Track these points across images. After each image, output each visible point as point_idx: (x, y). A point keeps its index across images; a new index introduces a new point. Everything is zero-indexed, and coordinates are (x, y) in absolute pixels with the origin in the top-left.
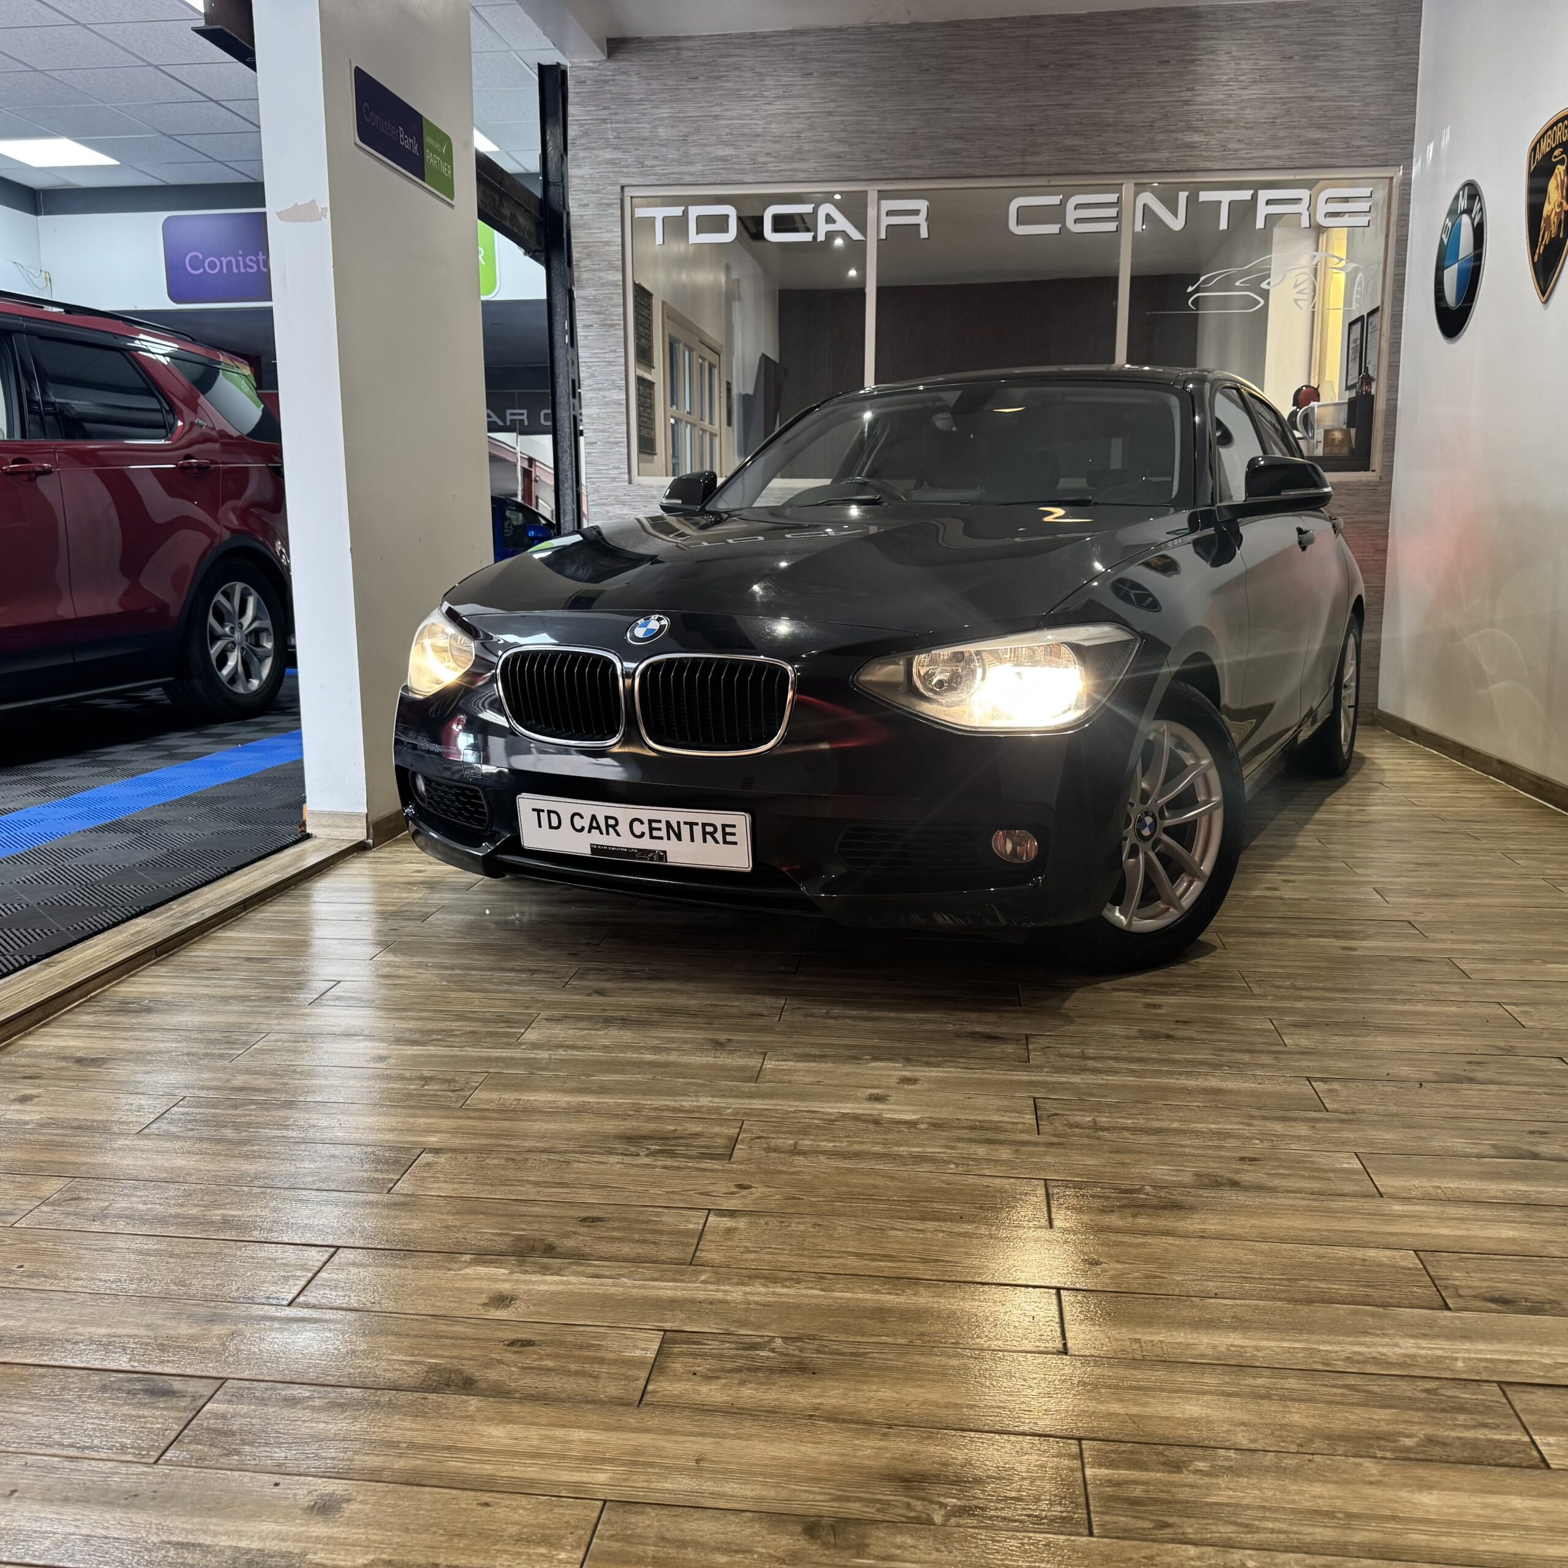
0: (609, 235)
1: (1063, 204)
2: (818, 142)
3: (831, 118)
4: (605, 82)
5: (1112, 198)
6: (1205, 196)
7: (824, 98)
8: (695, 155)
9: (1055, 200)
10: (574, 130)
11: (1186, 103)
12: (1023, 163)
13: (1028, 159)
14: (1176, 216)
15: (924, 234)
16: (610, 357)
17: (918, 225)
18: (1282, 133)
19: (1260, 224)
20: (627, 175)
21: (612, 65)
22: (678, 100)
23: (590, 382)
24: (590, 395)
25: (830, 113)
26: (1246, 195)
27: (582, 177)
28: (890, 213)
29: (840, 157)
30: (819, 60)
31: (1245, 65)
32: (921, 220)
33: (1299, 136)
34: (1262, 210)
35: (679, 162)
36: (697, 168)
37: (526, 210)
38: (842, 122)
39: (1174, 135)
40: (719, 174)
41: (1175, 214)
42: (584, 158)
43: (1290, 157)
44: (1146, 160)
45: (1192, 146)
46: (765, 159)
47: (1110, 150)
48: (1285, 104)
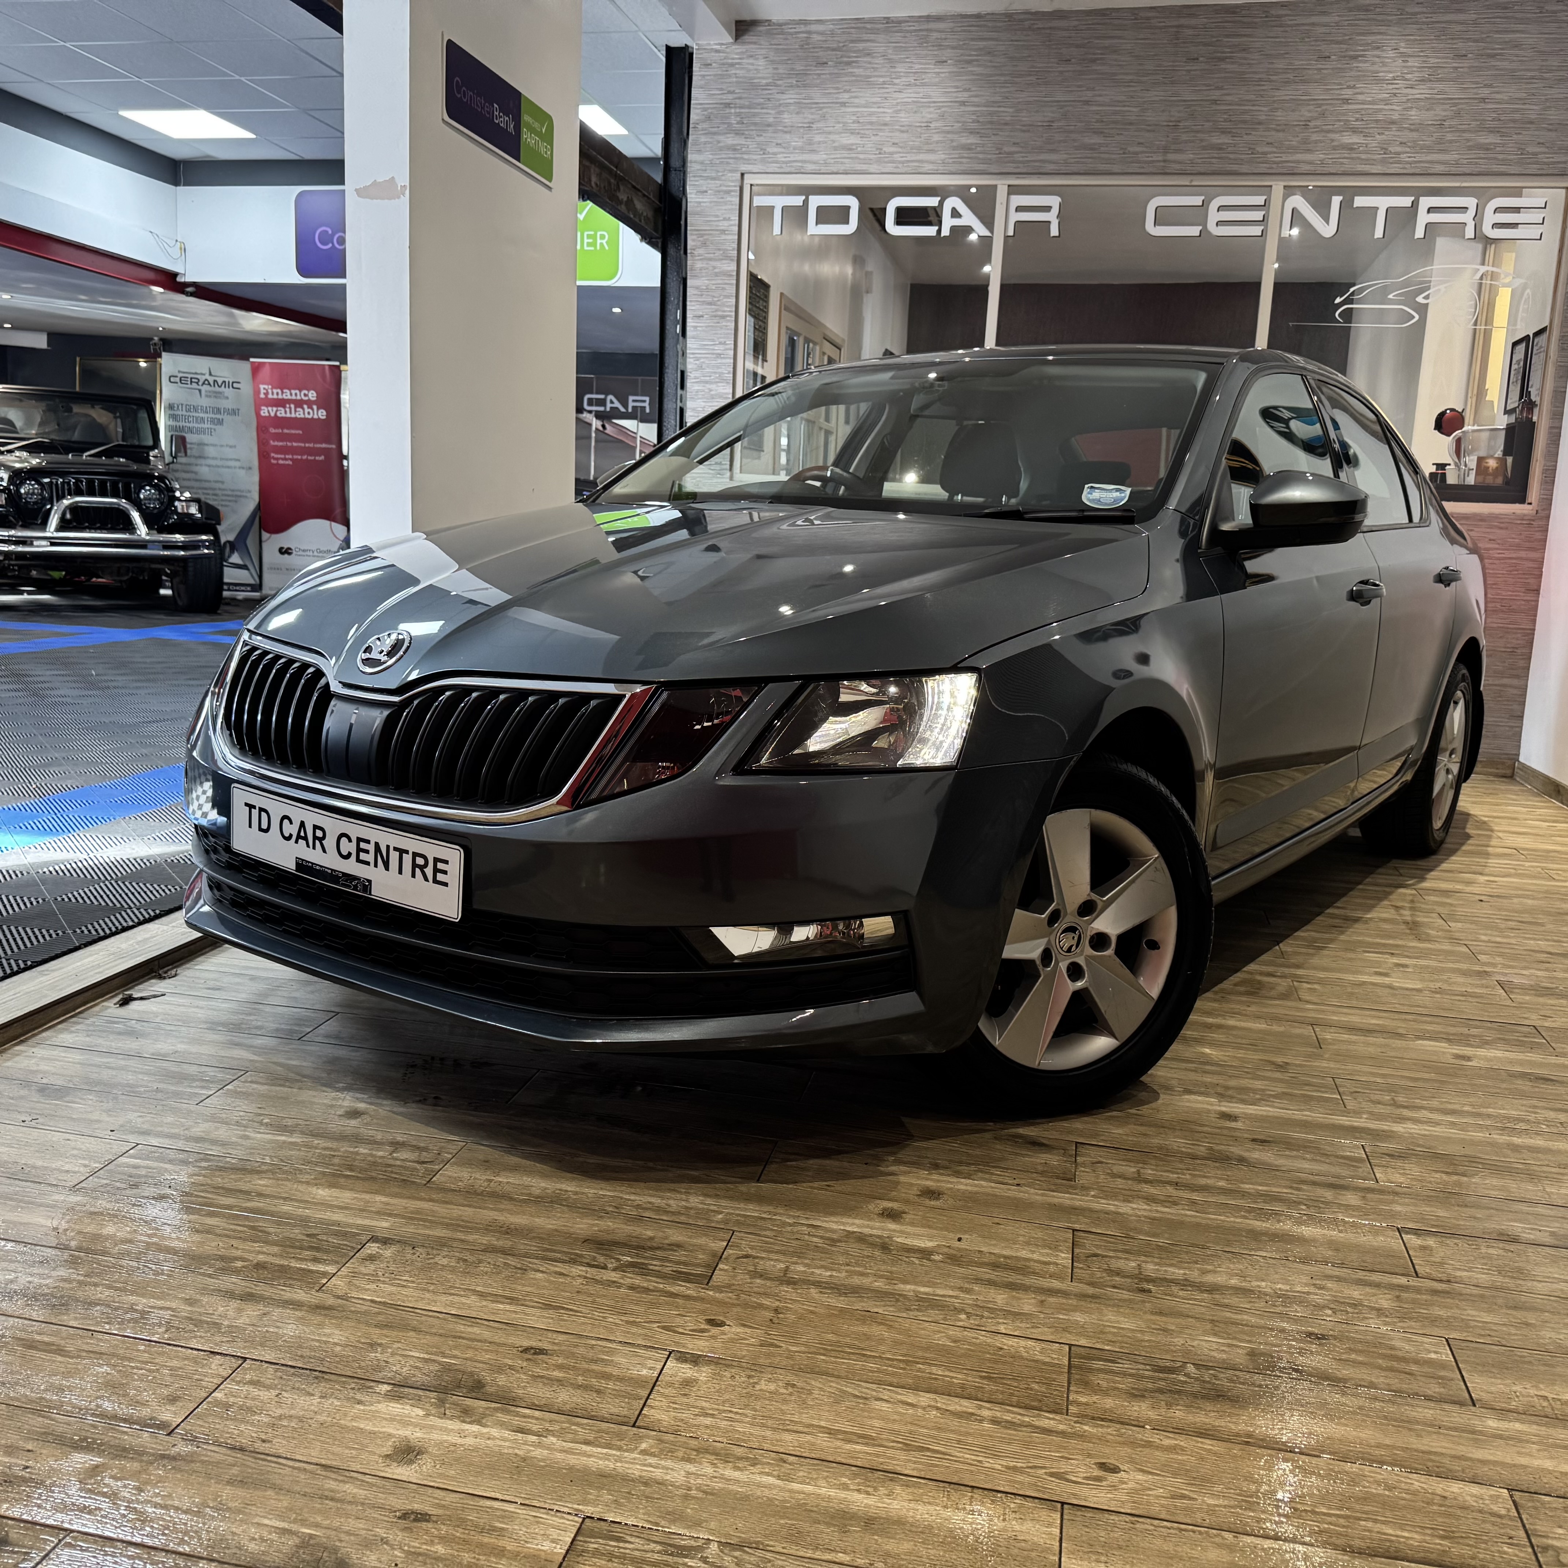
0: (726, 223)
1: (1205, 205)
2: (948, 132)
3: (964, 108)
4: (732, 65)
5: (1260, 200)
6: (1360, 201)
7: (957, 87)
8: (819, 143)
9: (1197, 201)
10: (697, 114)
11: (1346, 101)
12: (1164, 161)
13: (1171, 157)
14: (1328, 223)
15: (1054, 231)
16: (719, 349)
17: (1049, 222)
18: (1449, 137)
19: (1419, 233)
20: (748, 162)
21: (738, 48)
22: (805, 86)
23: (697, 374)
24: (697, 387)
25: (963, 103)
26: (1405, 201)
27: (702, 163)
28: (1019, 209)
29: (969, 149)
30: (953, 48)
31: (1413, 62)
32: (1052, 216)
33: (1468, 140)
34: (1423, 218)
35: (802, 150)
36: (821, 157)
37: (644, 195)
38: (974, 112)
39: (1331, 136)
40: (842, 163)
41: (1327, 220)
42: (705, 143)
43: (1457, 163)
44: (1298, 162)
45: (1350, 148)
46: (892, 149)
47: (1259, 149)
48: (1455, 105)
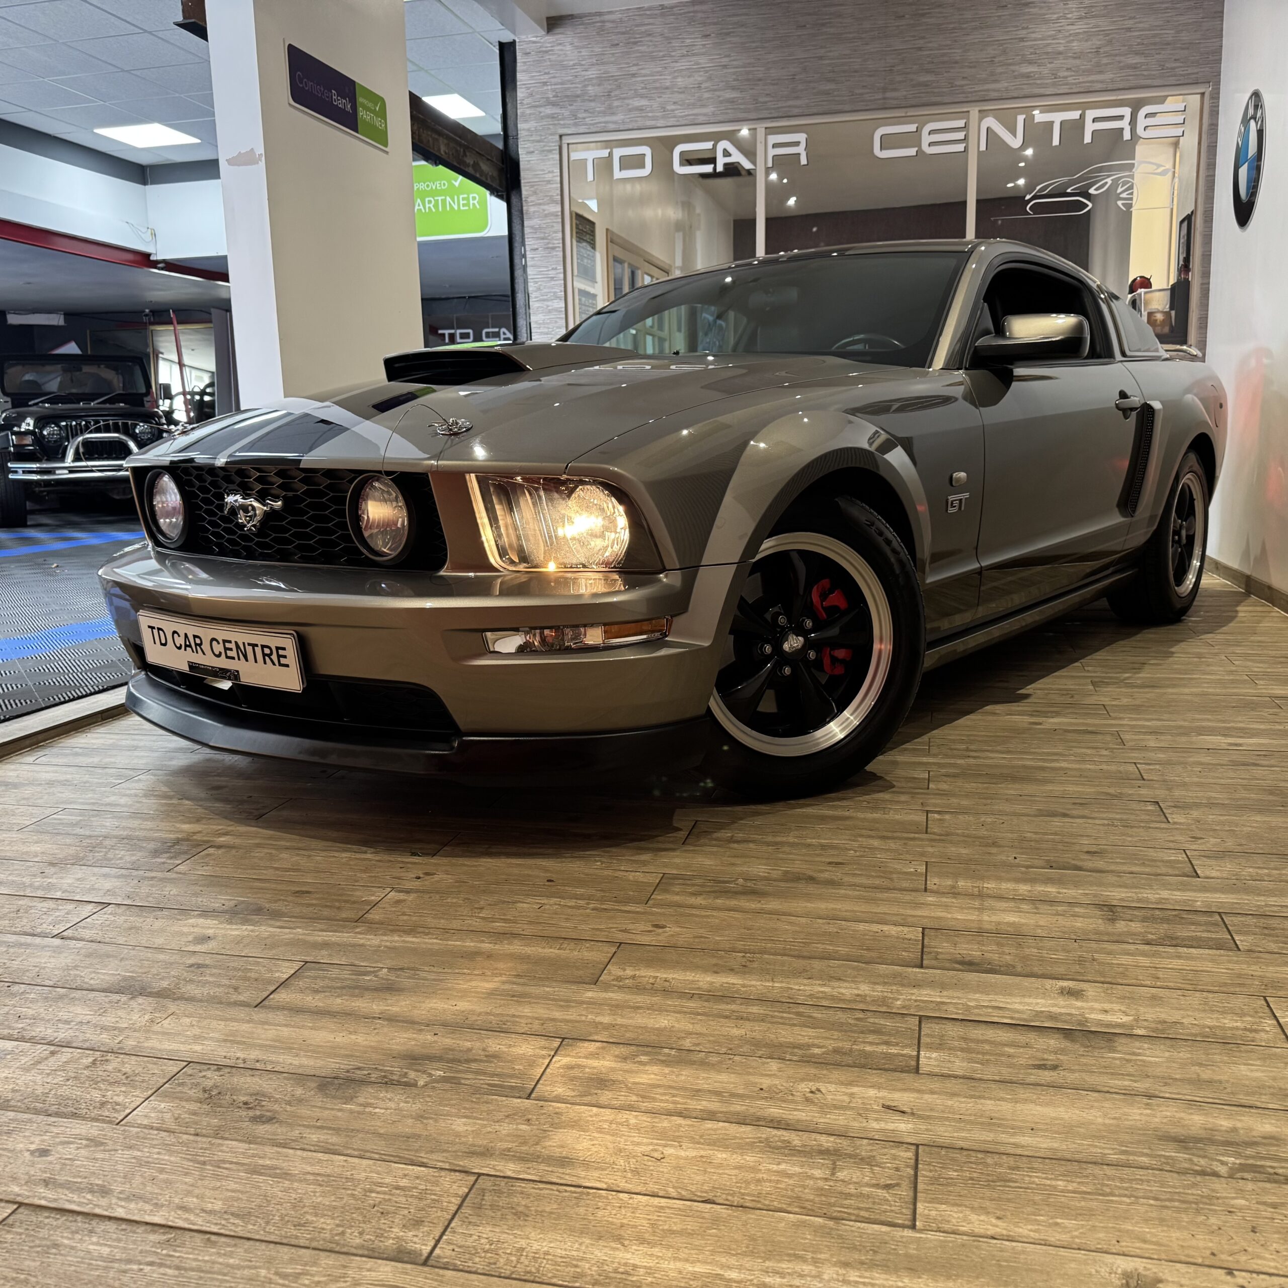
0: (550, 175)
1: (918, 131)
2: (715, 90)
3: (725, 71)
4: (546, 52)
5: (961, 123)
7: (719, 54)
8: (617, 107)
9: (912, 128)
10: (521, 93)
11: (1022, 40)
12: (884, 99)
14: (1015, 136)
15: (804, 161)
16: (552, 273)
17: (799, 154)
18: (1105, 61)
19: (1088, 139)
20: (564, 126)
21: (550, 38)
22: (603, 64)
23: (537, 294)
25: (725, 67)
26: (1075, 115)
27: (528, 130)
28: (774, 146)
29: (733, 102)
30: (715, 24)
32: (801, 150)
33: (1120, 62)
34: (1090, 128)
35: (604, 113)
36: (619, 117)
37: (488, 159)
38: (734, 73)
39: (1012, 68)
40: (636, 121)
41: (1014, 134)
42: (530, 114)
43: (1112, 81)
44: (988, 90)
45: (1027, 76)
46: (673, 107)
47: (958, 83)
48: (1108, 35)
